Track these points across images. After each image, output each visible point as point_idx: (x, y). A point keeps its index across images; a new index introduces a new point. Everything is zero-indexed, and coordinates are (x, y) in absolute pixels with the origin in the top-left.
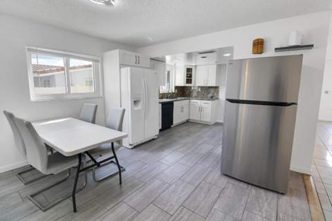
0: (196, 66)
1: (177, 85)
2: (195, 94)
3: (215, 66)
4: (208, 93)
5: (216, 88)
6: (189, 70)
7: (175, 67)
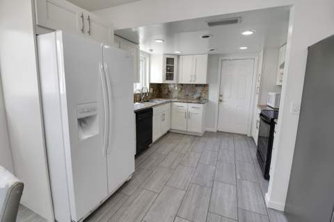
0: (178, 56)
1: (152, 82)
2: (175, 94)
3: (207, 56)
4: (195, 93)
5: (205, 86)
6: (169, 61)
7: (150, 55)
